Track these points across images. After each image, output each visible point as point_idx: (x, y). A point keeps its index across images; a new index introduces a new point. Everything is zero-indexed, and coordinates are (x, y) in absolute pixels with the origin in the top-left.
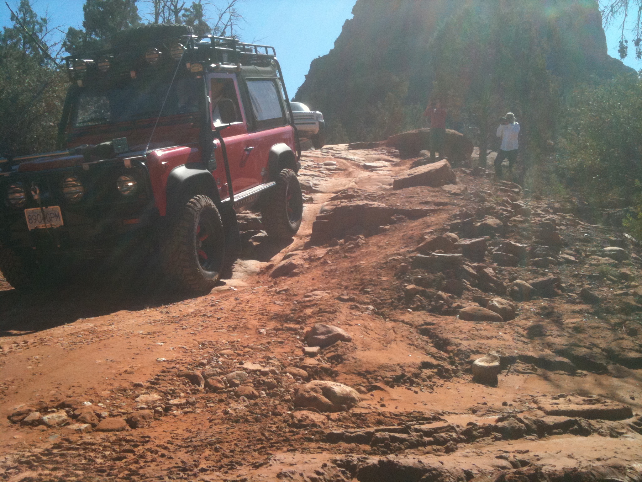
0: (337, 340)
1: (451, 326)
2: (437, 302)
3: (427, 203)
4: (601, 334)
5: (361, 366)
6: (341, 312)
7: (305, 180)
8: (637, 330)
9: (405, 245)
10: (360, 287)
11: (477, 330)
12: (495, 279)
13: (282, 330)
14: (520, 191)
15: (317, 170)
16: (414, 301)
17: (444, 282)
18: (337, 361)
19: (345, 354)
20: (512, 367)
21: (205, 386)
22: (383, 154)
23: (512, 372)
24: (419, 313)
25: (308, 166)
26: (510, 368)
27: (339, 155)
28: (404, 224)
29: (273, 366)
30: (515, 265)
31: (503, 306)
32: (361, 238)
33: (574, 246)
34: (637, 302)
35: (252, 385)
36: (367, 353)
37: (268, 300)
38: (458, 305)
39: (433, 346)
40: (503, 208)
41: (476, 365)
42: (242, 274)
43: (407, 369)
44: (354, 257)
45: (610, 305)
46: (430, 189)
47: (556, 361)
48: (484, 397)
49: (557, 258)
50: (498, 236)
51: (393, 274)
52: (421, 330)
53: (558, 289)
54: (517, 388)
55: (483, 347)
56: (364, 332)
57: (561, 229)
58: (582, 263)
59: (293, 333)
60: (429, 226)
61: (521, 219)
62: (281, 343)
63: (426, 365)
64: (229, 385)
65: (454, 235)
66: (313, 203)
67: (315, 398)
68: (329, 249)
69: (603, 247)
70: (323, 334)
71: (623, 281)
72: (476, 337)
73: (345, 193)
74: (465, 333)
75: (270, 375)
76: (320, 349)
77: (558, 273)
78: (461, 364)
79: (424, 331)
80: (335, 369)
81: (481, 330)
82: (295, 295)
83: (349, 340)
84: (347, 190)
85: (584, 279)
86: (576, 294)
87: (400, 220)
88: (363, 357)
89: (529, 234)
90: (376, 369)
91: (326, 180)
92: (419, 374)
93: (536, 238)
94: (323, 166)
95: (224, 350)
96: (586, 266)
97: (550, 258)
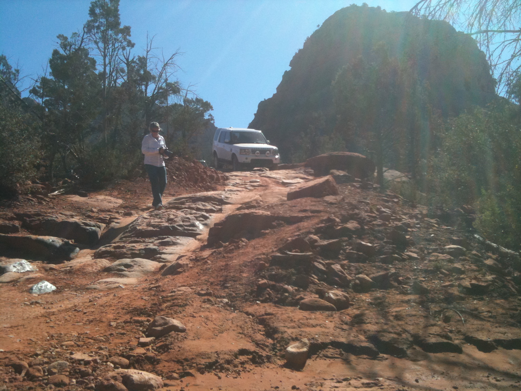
0: (171, 331)
1: (285, 316)
2: (282, 295)
3: (305, 211)
4: (416, 321)
5: (182, 354)
6: (192, 305)
7: (218, 194)
8: (450, 317)
9: (276, 246)
10: (222, 283)
11: (307, 319)
12: (340, 273)
13: (130, 322)
14: (399, 200)
15: (243, 186)
16: (263, 294)
17: (294, 278)
18: (163, 350)
19: (172, 343)
20: (322, 353)
21: (26, 375)
22: (301, 173)
23: (321, 357)
24: (266, 305)
25: (237, 183)
26: (320, 353)
27: (264, 175)
28: (282, 228)
29: (99, 356)
30: (364, 262)
31: (338, 297)
32: (243, 241)
33: (421, 245)
34: (461, 292)
35: (68, 373)
36: (196, 342)
37: (139, 295)
38: (301, 297)
39: (263, 335)
40: (369, 214)
41: (287, 351)
42: (139, 273)
43: (221, 356)
44: (230, 257)
45: (436, 295)
46: (313, 199)
47: (361, 346)
48: (281, 382)
49: (401, 256)
50: (355, 238)
51: (253, 271)
52: (259, 320)
53: (394, 282)
54: (318, 371)
55: (303, 334)
56: (203, 324)
57: (413, 231)
58: (423, 259)
59: (139, 325)
60: (300, 230)
61: (379, 223)
62: (123, 334)
63: (243, 352)
64: (46, 374)
65: (315, 237)
66: (221, 213)
67: (113, 386)
68: (213, 250)
69: (445, 246)
70: (160, 325)
71: (454, 274)
72: (302, 326)
73: (248, 204)
74: (295, 321)
75: (92, 363)
76: (155, 340)
77: (400, 268)
78: (280, 350)
79: (262, 321)
80: (159, 357)
81: (310, 319)
82: (163, 291)
83: (183, 331)
84: (251, 202)
85: (420, 273)
86: (410, 286)
87: (279, 225)
88: (189, 346)
89: (382, 235)
90: (193, 357)
91: (237, 194)
92: (232, 360)
93: (387, 239)
94: (248, 184)
95: (66, 341)
96: (426, 262)
97: (396, 255)
